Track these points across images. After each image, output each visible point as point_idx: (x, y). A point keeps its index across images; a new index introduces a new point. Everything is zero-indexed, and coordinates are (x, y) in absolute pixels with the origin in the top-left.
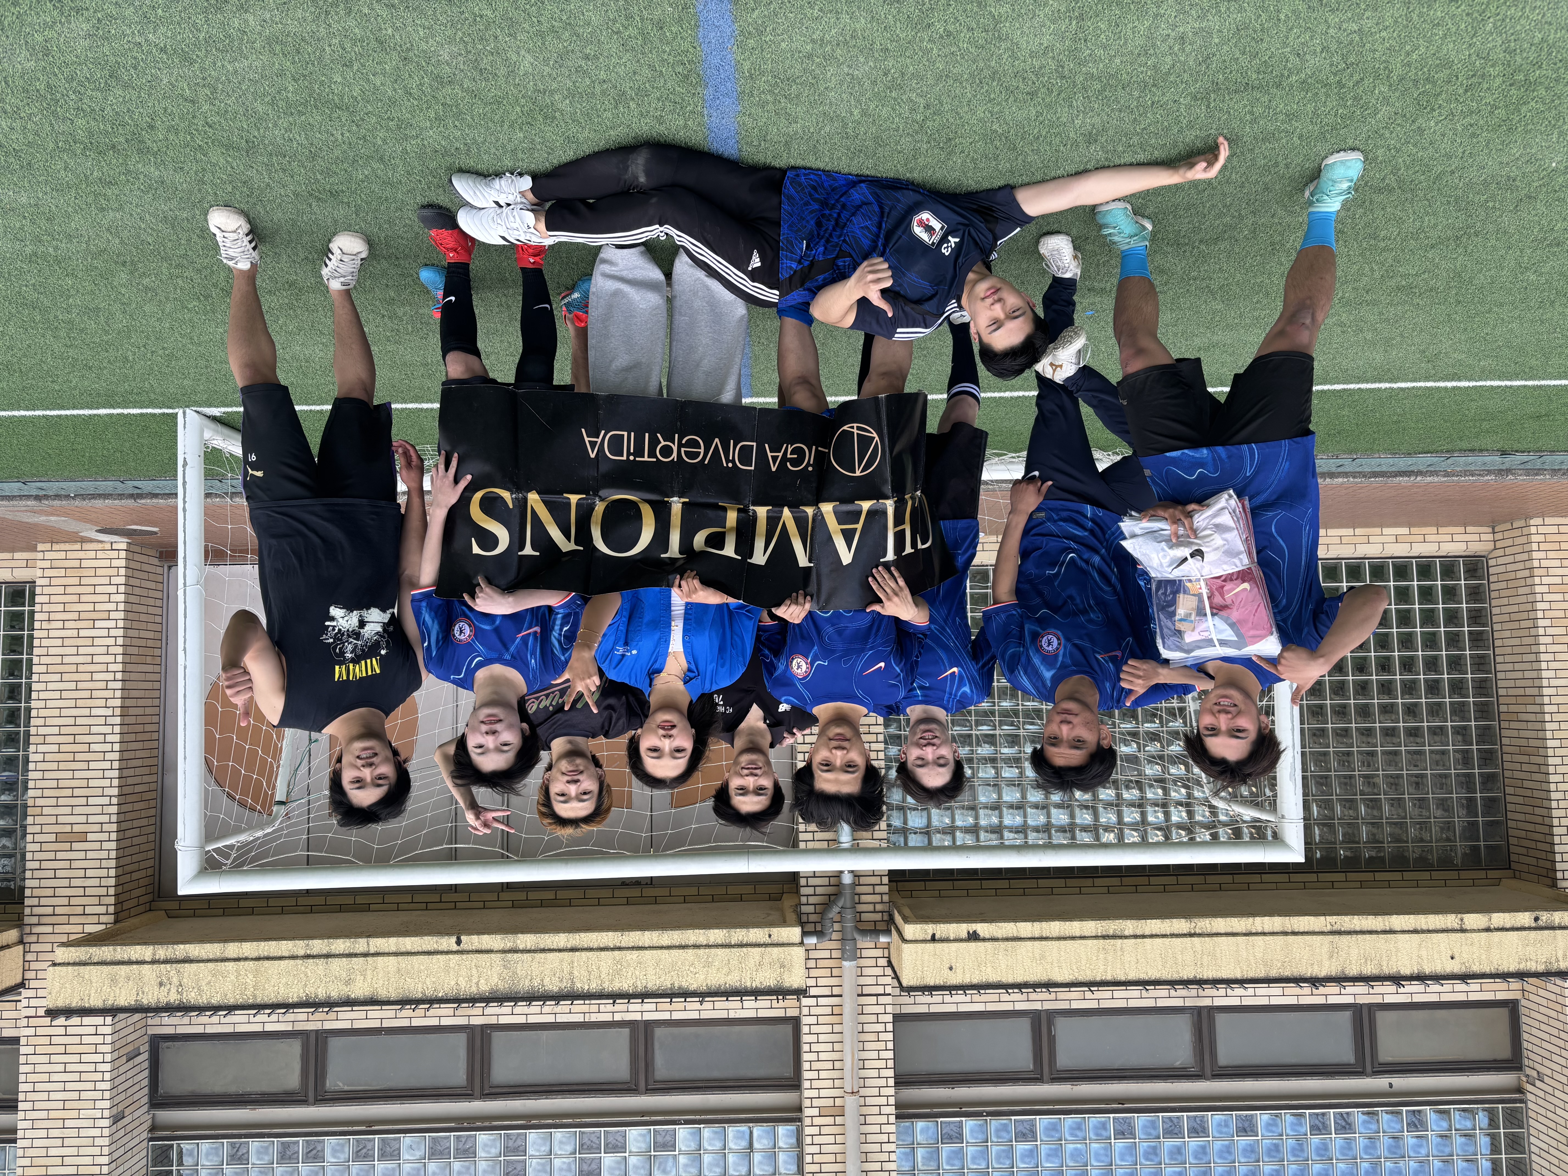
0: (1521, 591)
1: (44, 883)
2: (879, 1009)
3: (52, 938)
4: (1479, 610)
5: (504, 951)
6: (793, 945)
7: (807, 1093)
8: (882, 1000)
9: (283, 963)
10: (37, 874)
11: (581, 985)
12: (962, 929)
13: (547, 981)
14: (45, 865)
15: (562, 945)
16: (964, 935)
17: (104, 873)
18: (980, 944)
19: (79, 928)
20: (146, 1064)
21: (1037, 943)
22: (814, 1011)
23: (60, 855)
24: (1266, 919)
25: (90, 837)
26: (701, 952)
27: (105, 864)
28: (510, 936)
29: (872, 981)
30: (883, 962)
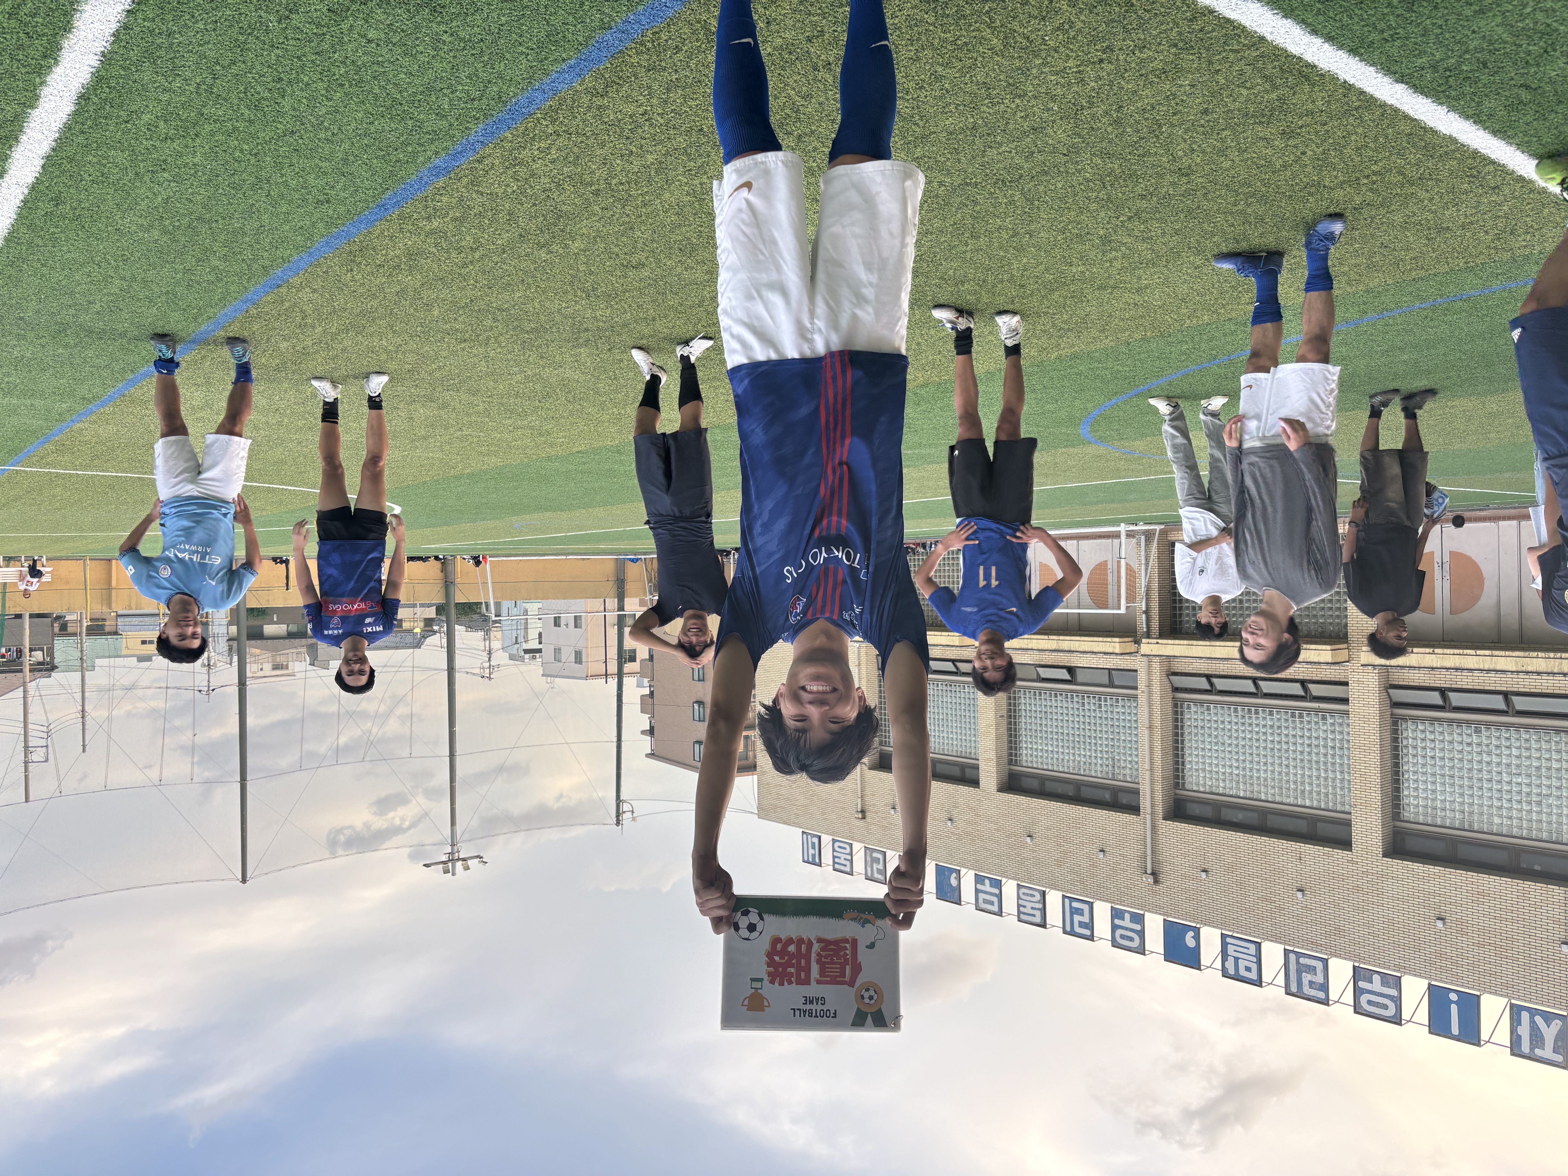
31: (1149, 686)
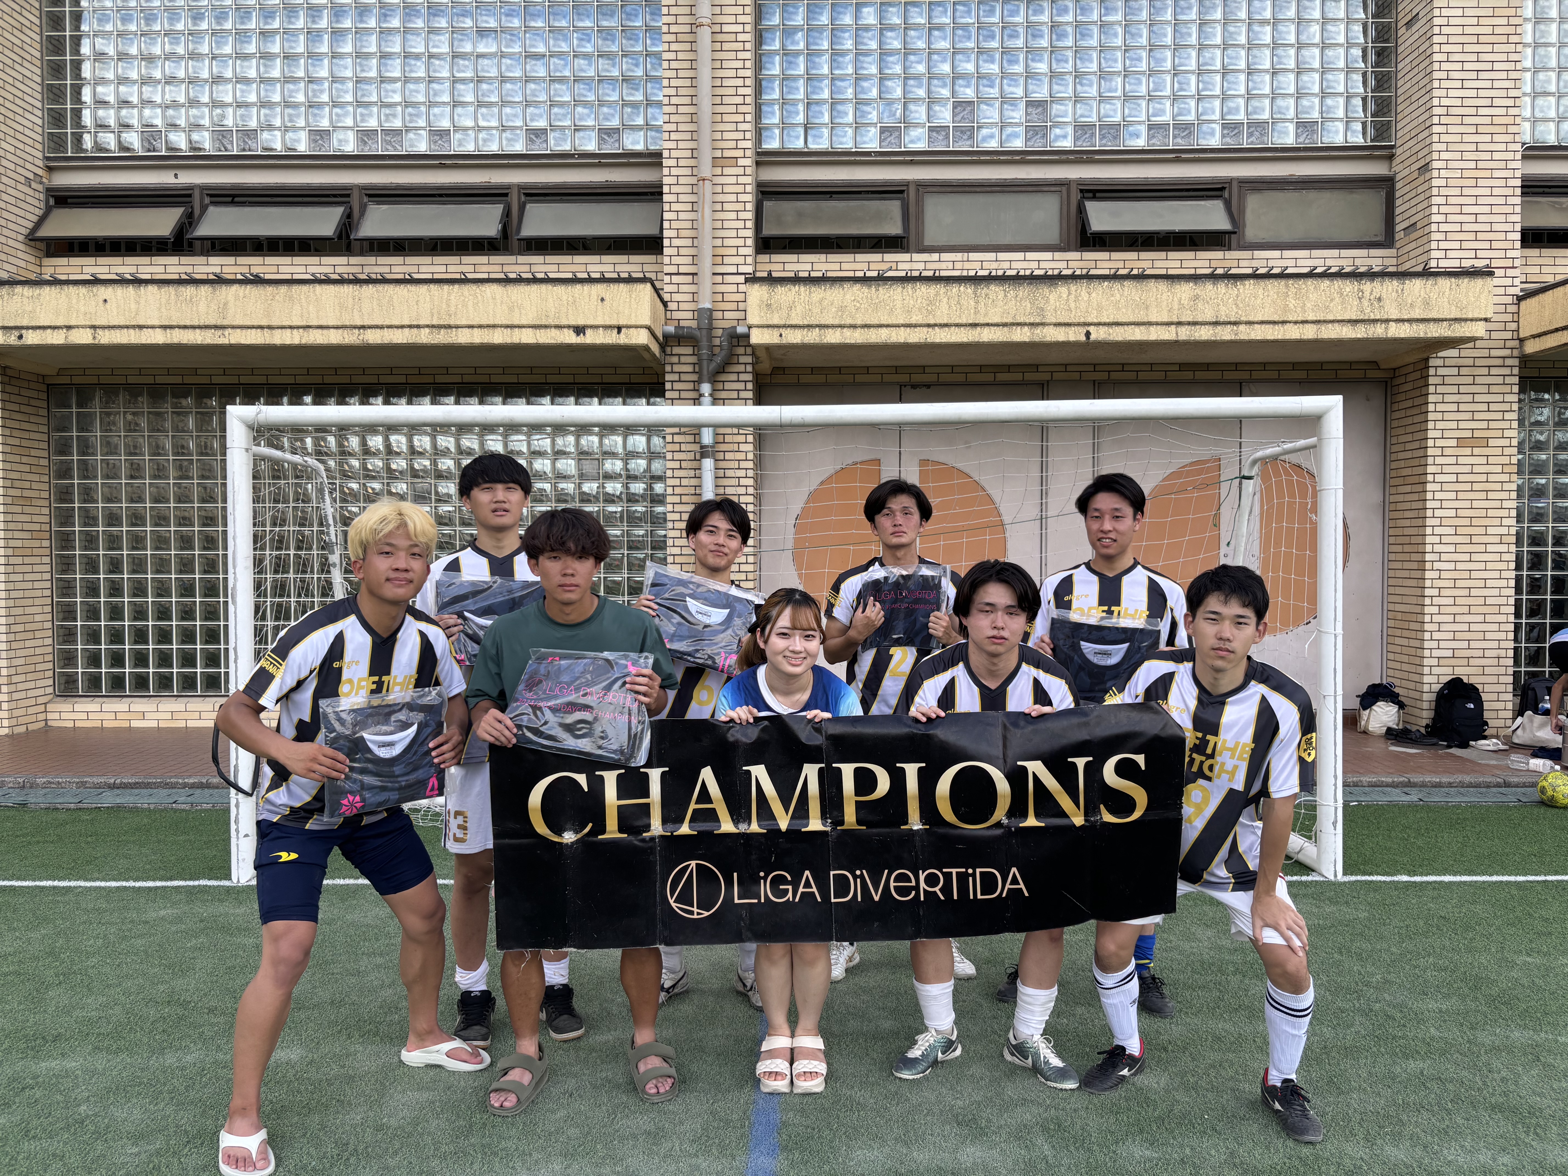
0: (21, 661)
1: (1500, 398)
2: (676, 260)
3: (1491, 344)
4: (65, 642)
5: (1043, 324)
6: (758, 326)
7: (749, 180)
8: (673, 269)
9: (1260, 318)
10: (1506, 407)
11: (968, 290)
12: (591, 338)
13: (1001, 295)
14: (1499, 416)
15: (986, 330)
16: (589, 332)
17: (1440, 407)
18: (573, 323)
19: (1464, 353)
20: (1398, 219)
21: (516, 322)
22: (741, 260)
23: (1484, 425)
24: (288, 342)
25: (1454, 443)
26: (849, 321)
27: (1439, 416)
28: (1037, 339)
29: (683, 288)
30: (672, 306)
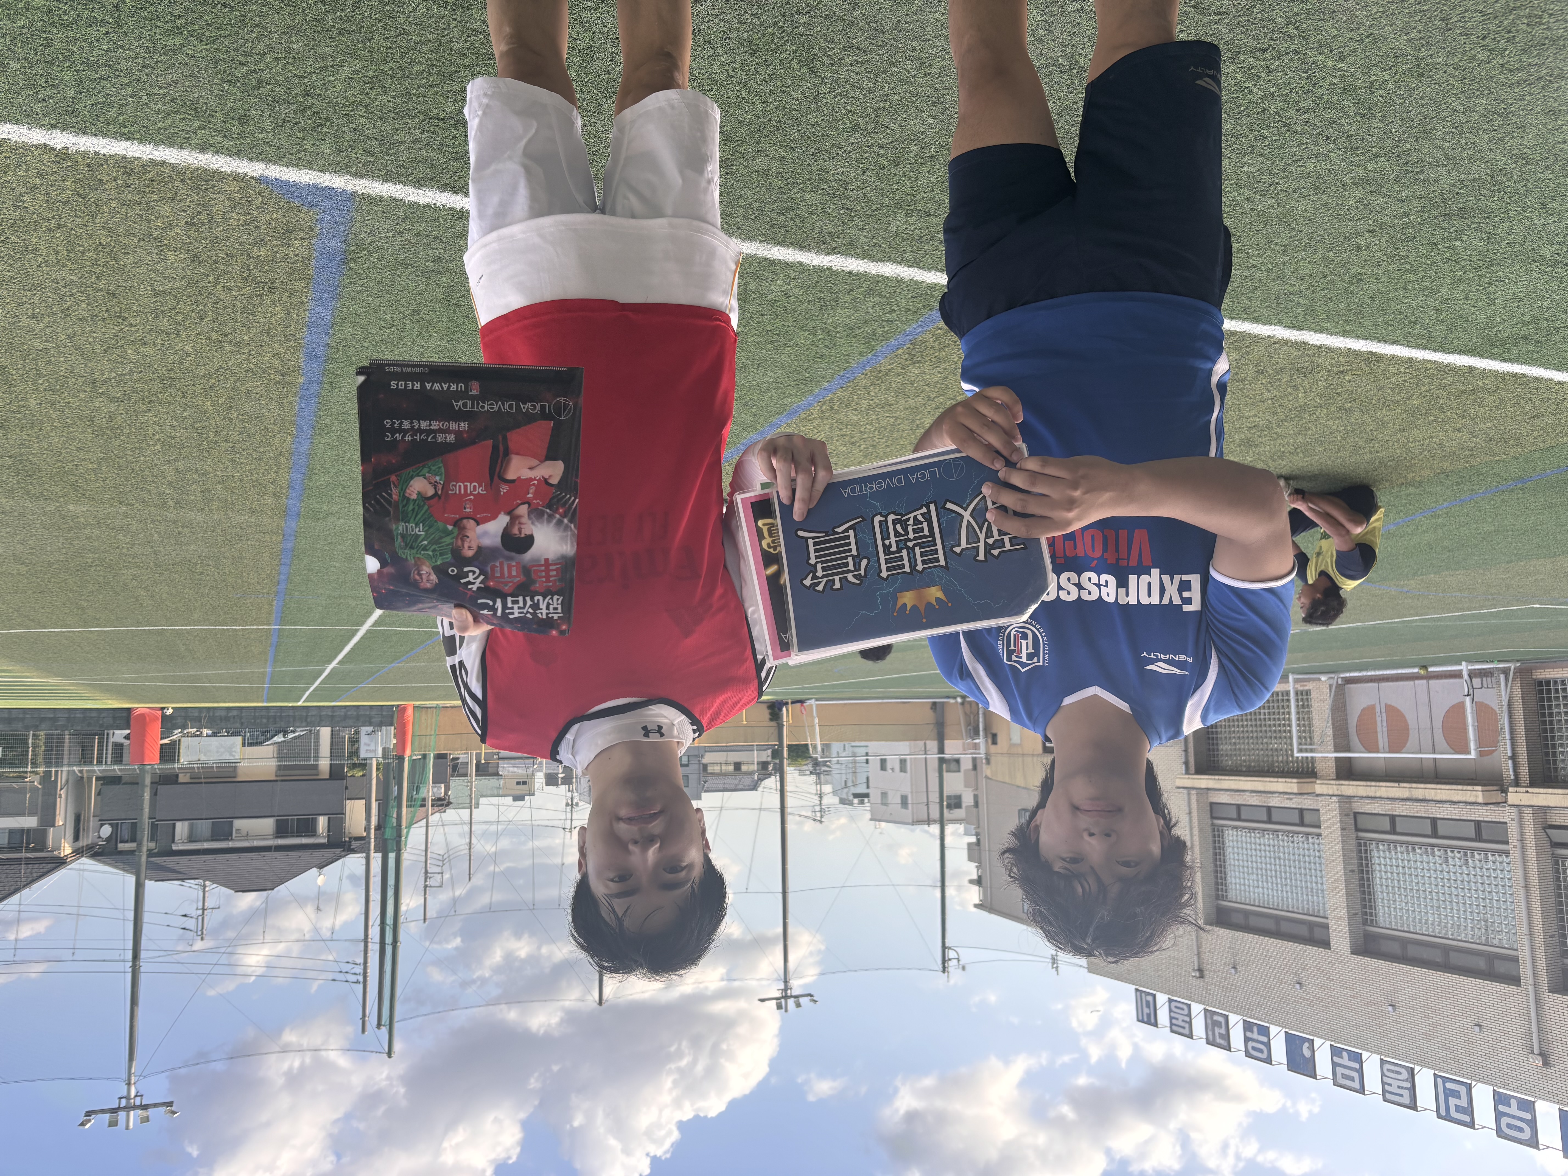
3: (1322, 779)
7: (1510, 846)
10: (1318, 763)
17: (1333, 763)
19: (1328, 777)
23: (1322, 762)
31: (1522, 840)
